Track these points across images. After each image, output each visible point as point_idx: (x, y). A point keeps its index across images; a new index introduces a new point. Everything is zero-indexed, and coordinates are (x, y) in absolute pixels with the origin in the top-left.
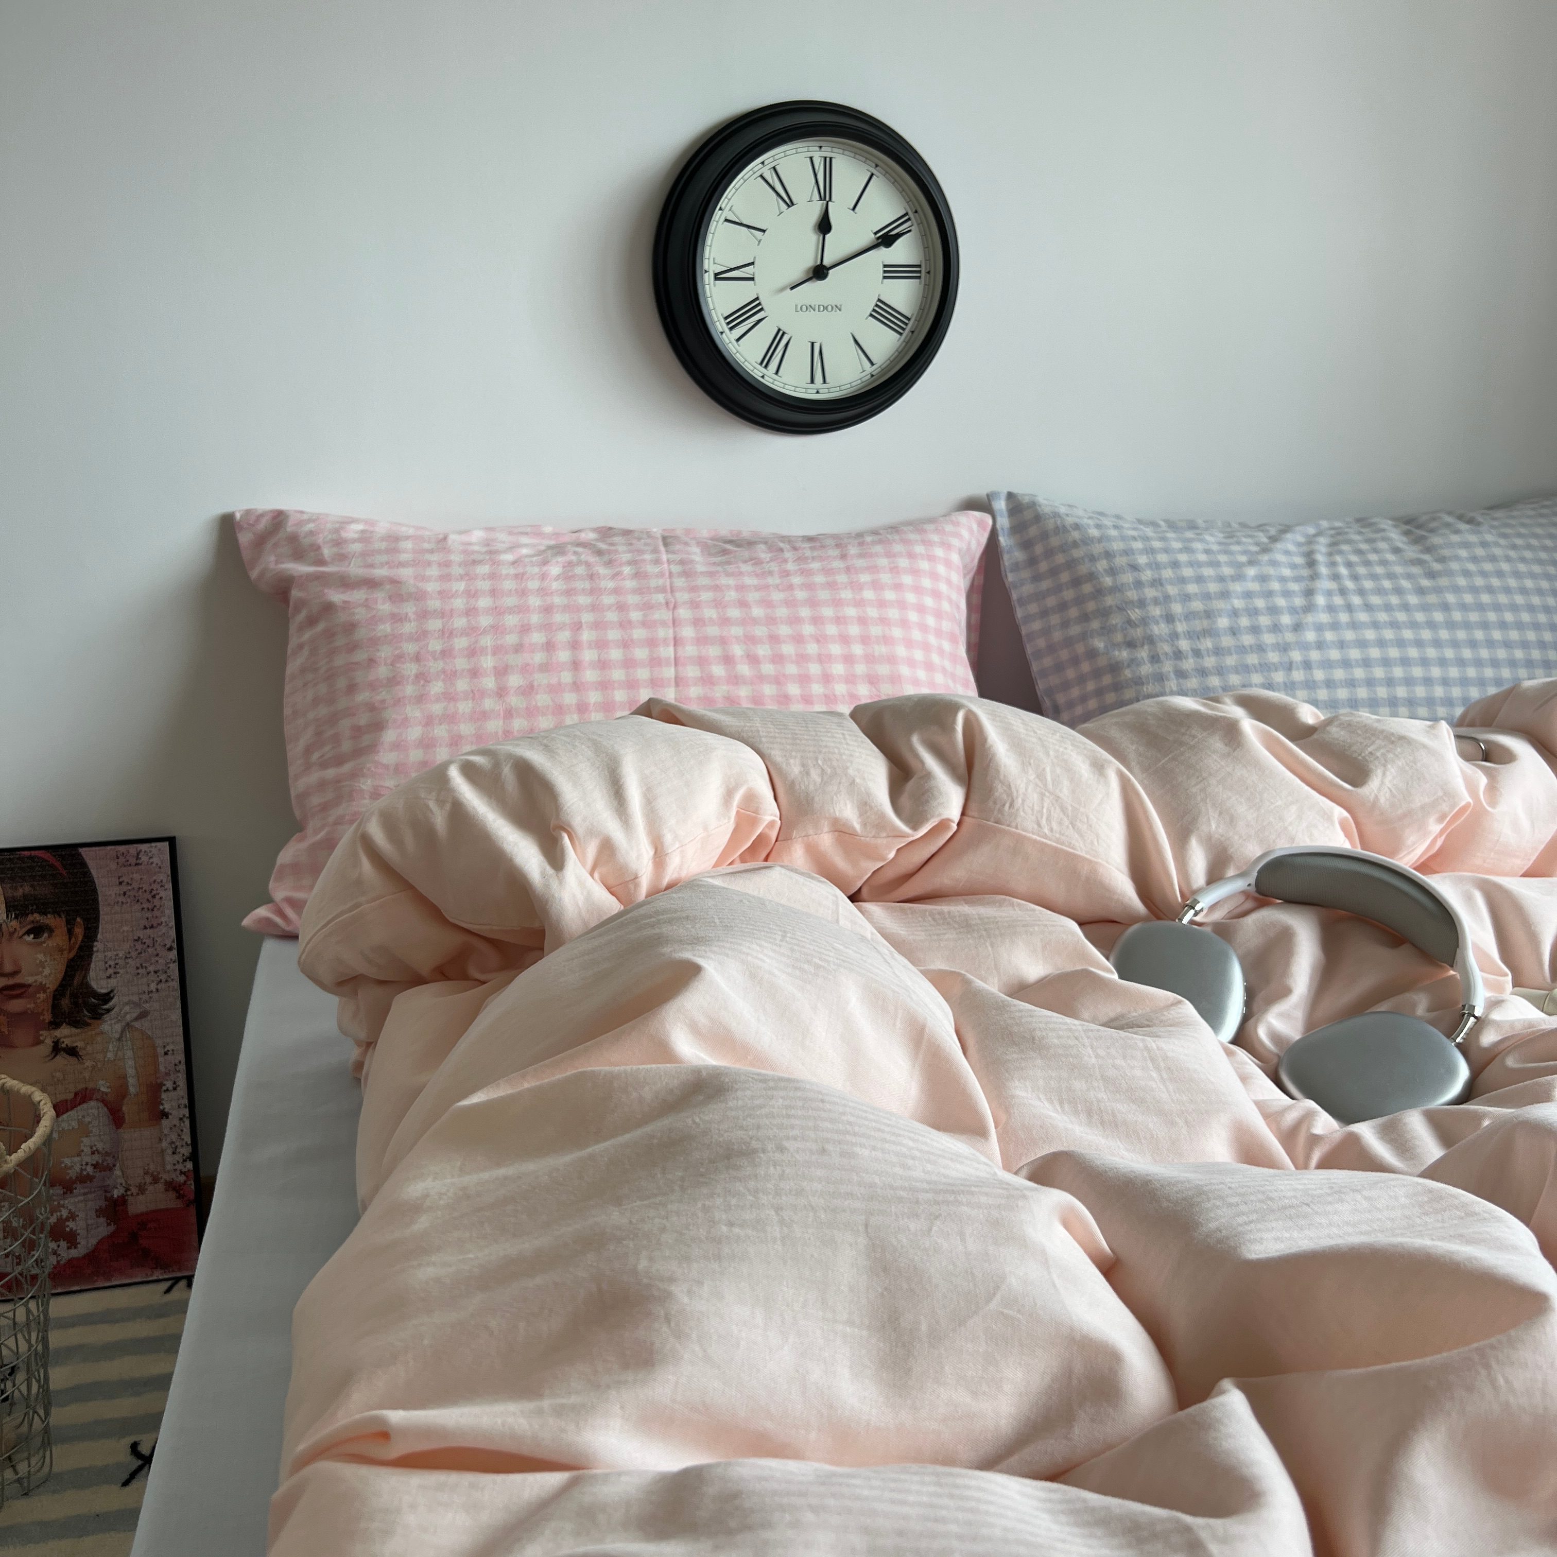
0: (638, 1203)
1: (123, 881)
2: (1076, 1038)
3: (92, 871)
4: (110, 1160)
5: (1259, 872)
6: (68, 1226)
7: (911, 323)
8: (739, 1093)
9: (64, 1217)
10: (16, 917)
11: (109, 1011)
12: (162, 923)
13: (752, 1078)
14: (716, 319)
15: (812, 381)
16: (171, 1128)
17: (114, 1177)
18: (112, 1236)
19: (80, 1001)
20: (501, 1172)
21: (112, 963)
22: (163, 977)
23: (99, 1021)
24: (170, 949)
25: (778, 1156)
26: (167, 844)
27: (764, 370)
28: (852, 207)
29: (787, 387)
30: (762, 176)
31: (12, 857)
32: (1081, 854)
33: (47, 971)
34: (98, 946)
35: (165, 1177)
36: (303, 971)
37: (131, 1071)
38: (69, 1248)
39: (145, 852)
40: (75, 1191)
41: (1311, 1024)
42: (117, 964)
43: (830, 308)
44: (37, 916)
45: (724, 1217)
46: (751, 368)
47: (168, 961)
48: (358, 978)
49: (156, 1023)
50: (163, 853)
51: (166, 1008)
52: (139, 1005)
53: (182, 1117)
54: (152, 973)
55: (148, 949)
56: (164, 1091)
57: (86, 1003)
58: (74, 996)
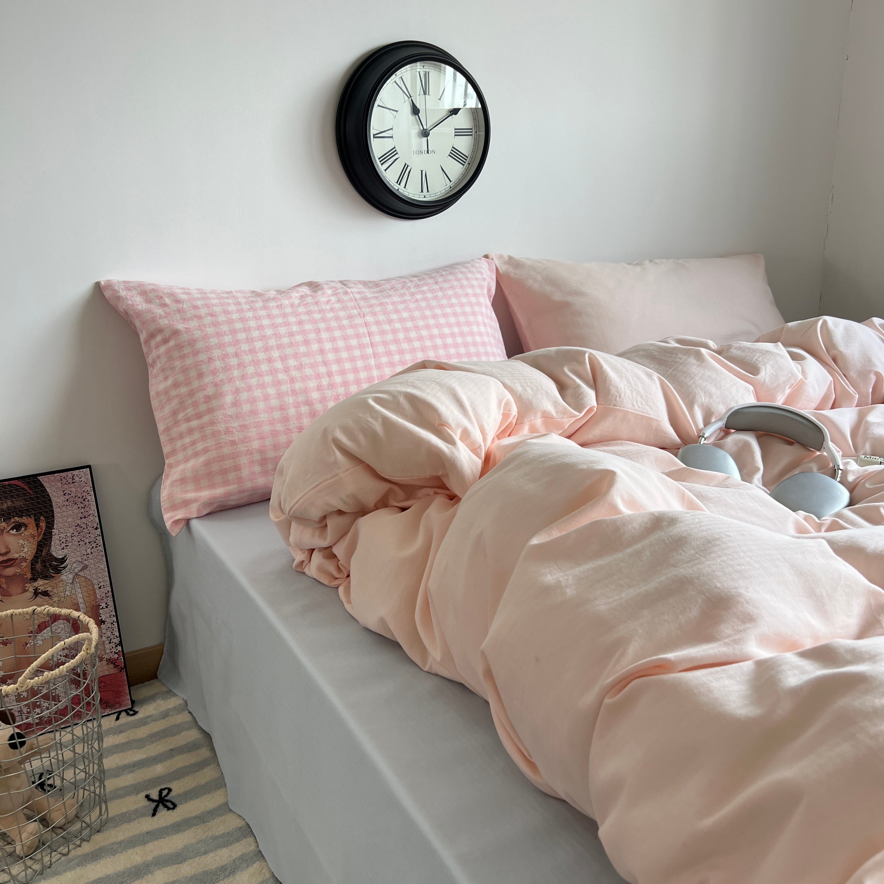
1: (66, 493)
3: (47, 489)
5: (727, 418)
6: (54, 692)
7: (468, 160)
10: (4, 521)
11: (64, 568)
12: (90, 514)
14: (376, 159)
15: (422, 191)
16: (107, 629)
19: (47, 564)
21: (64, 540)
22: (94, 545)
23: (59, 575)
24: (97, 528)
26: (88, 469)
27: (398, 186)
28: (439, 98)
29: (410, 194)
30: (395, 82)
32: (653, 417)
33: (26, 550)
34: (55, 531)
35: (106, 656)
37: (81, 600)
39: (77, 475)
42: (67, 541)
43: (430, 152)
44: (16, 518)
46: (393, 185)
47: (96, 535)
48: (332, 513)
49: (94, 571)
50: (87, 475)
51: (98, 562)
52: (82, 562)
53: (112, 622)
54: (88, 544)
55: (84, 530)
56: (101, 609)
57: (50, 565)
58: (44, 562)
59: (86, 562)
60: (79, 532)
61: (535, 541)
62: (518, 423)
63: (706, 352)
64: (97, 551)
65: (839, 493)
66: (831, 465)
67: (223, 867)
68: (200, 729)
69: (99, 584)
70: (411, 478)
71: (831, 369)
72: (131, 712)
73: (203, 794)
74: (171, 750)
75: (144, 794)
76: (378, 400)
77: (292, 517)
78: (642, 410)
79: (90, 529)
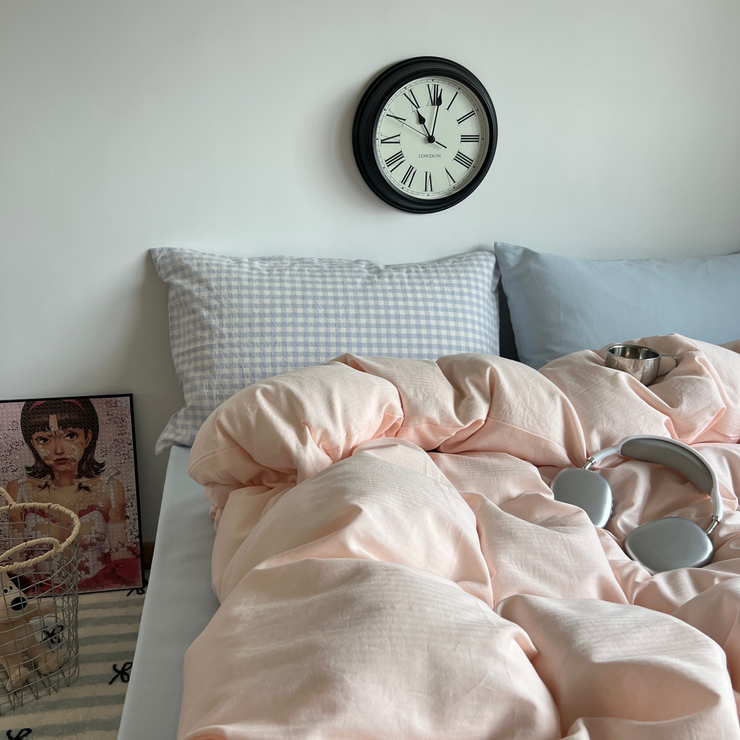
0: (331, 631)
1: (109, 414)
2: (531, 534)
3: (95, 409)
4: (103, 536)
5: (622, 446)
6: (85, 565)
7: (473, 163)
8: (376, 577)
9: (84, 561)
10: (62, 429)
11: (103, 471)
12: (126, 433)
13: (382, 569)
14: (381, 161)
15: (426, 190)
16: (130, 524)
17: (105, 544)
18: (103, 570)
19: (90, 466)
20: (274, 605)
21: (104, 450)
22: (127, 457)
23: (98, 476)
24: (130, 444)
25: (391, 611)
26: (129, 397)
27: (403, 185)
28: (447, 108)
29: (414, 193)
30: (404, 94)
31: (60, 402)
32: (541, 437)
33: (76, 453)
34: (98, 442)
35: (128, 545)
36: (191, 476)
37: (112, 498)
38: (86, 574)
39: (119, 401)
40: (88, 550)
41: (642, 520)
42: (106, 450)
43: (435, 156)
44: (71, 428)
45: (367, 641)
46: (397, 186)
47: (129, 450)
49: (124, 477)
50: (128, 401)
51: (129, 471)
53: (134, 518)
54: (122, 455)
55: (120, 444)
56: (127, 507)
57: (93, 467)
58: (88, 464)
60: (116, 445)
61: (262, 566)
62: (404, 425)
64: (129, 462)
65: (702, 550)
70: (273, 466)
72: (140, 591)
75: (113, 663)
76: (265, 391)
78: (531, 428)
79: (125, 444)
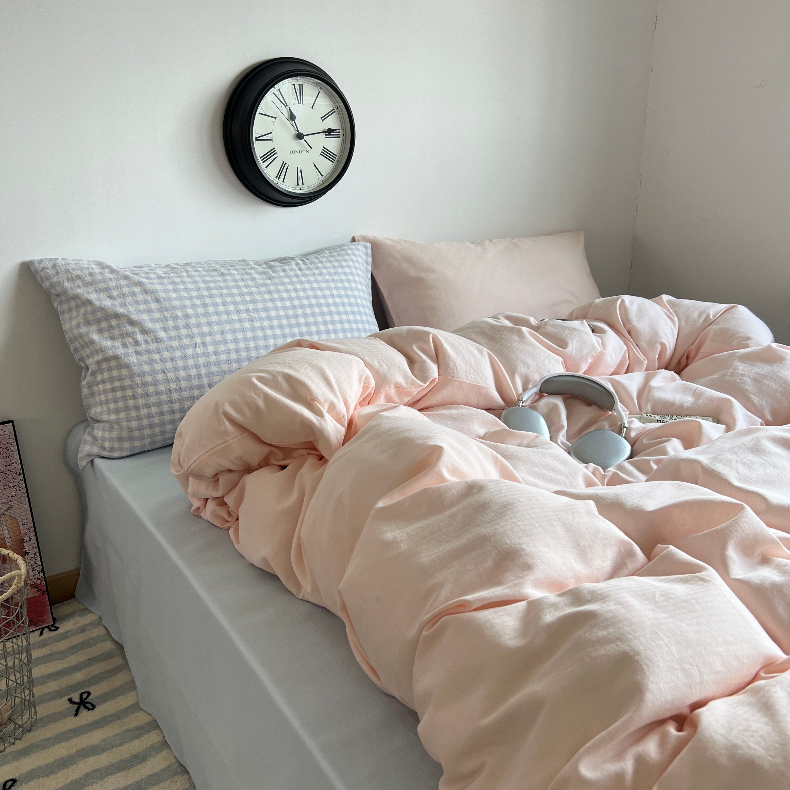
0: (488, 525)
5: (541, 385)
7: (337, 158)
8: (489, 487)
12: (14, 462)
14: (258, 158)
15: (298, 185)
16: (30, 559)
20: (417, 525)
22: (18, 488)
24: (19, 474)
26: (11, 424)
27: (278, 180)
29: (288, 188)
30: (274, 93)
32: (482, 385)
35: (30, 582)
37: (7, 536)
39: (1, 429)
43: (304, 152)
46: (273, 180)
47: (20, 480)
48: (223, 471)
49: (17, 511)
50: (10, 429)
51: (21, 503)
52: (7, 503)
53: (35, 553)
54: (12, 488)
55: (9, 476)
56: (25, 542)
59: (10, 503)
60: (4, 478)
61: (380, 504)
62: (375, 393)
63: (526, 330)
64: (20, 494)
65: (623, 447)
66: (619, 424)
67: (135, 755)
68: (114, 640)
69: (22, 522)
70: (287, 443)
71: (626, 340)
72: (53, 628)
73: (118, 696)
74: (89, 659)
75: (68, 697)
76: (260, 379)
77: (191, 474)
78: (474, 379)
79: (14, 475)
